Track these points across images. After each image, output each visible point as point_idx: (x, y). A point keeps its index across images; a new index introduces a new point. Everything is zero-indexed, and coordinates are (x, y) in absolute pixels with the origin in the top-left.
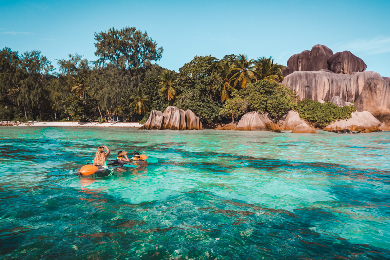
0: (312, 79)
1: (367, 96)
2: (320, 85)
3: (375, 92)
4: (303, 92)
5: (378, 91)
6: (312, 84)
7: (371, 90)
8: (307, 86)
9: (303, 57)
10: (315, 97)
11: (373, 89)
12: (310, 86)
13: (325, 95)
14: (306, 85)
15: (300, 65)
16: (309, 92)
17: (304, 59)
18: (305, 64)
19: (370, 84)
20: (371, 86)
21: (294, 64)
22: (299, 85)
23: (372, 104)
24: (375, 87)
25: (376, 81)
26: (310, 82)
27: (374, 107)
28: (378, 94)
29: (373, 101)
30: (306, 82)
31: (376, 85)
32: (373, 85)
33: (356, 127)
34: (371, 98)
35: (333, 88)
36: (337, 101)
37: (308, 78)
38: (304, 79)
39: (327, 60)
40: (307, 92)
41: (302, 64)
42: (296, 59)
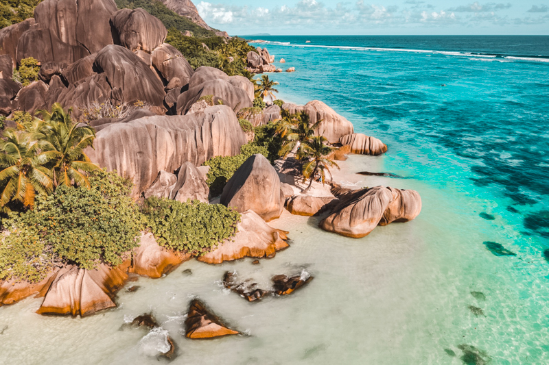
0: (146, 138)
1: (252, 190)
2: (160, 148)
3: (264, 187)
4: (133, 163)
5: (267, 186)
6: (147, 148)
7: (257, 183)
8: (140, 152)
9: (65, 9)
10: (153, 167)
11: (261, 182)
12: (145, 152)
13: (168, 161)
14: (138, 150)
15: (63, 22)
16: (144, 161)
17: (68, 13)
18: (71, 23)
19: (258, 176)
20: (259, 179)
21: (50, 20)
22: (126, 154)
23: (257, 200)
24: (263, 180)
25: (265, 173)
26: (142, 143)
27: (261, 204)
28: (267, 189)
29: (259, 197)
30: (137, 146)
31: (264, 178)
32: (261, 177)
33: (247, 249)
34: (256, 193)
35: (178, 146)
36: (191, 173)
37: (139, 136)
38: (132, 141)
39: (109, 20)
40: (141, 162)
41: (65, 22)
42: (52, 11)
